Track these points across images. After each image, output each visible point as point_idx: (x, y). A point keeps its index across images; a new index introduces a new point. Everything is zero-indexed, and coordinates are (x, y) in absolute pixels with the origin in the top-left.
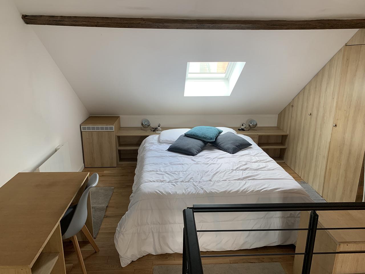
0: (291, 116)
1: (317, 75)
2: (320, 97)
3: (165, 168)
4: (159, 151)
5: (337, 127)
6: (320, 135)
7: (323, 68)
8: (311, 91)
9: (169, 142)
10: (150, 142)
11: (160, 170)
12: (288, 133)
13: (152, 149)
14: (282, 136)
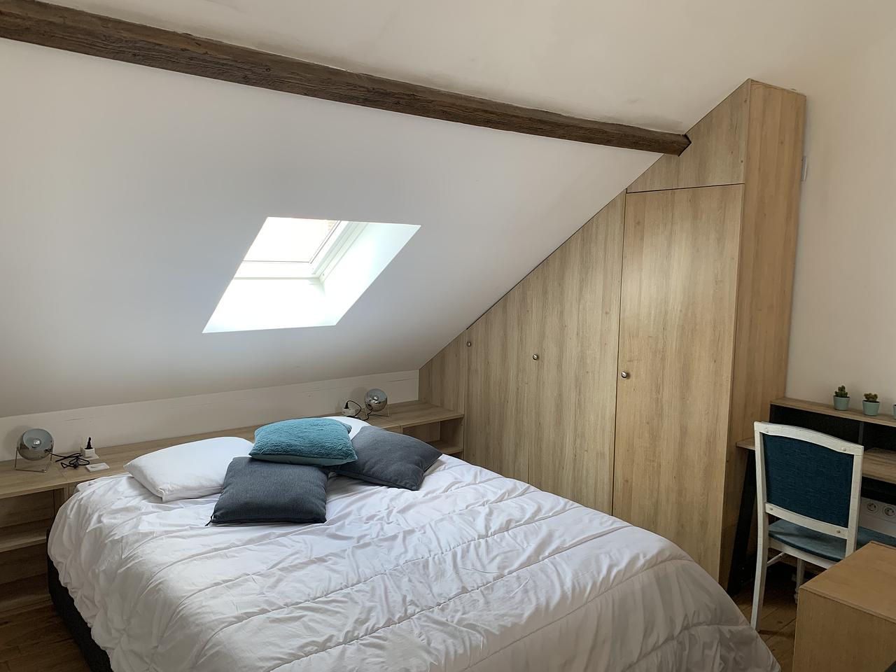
0: (469, 369)
1: (545, 262)
2: (562, 313)
3: (277, 590)
4: (184, 533)
5: (631, 377)
6: (579, 405)
7: (564, 247)
8: (529, 301)
9: (196, 493)
10: (113, 507)
11: (271, 603)
12: (462, 411)
13: (152, 533)
14: (443, 423)
